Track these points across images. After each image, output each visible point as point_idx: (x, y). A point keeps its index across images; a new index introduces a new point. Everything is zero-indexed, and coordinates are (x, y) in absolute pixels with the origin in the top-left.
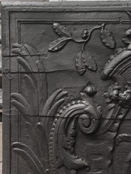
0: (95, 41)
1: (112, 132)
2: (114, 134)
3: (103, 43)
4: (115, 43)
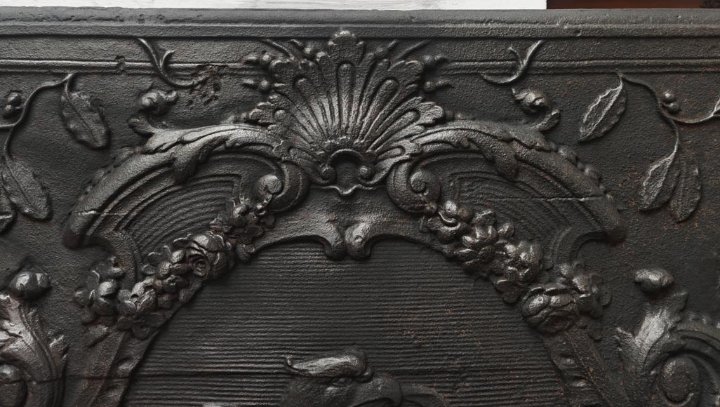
0: (44, 126)
3: (69, 131)
4: (109, 134)
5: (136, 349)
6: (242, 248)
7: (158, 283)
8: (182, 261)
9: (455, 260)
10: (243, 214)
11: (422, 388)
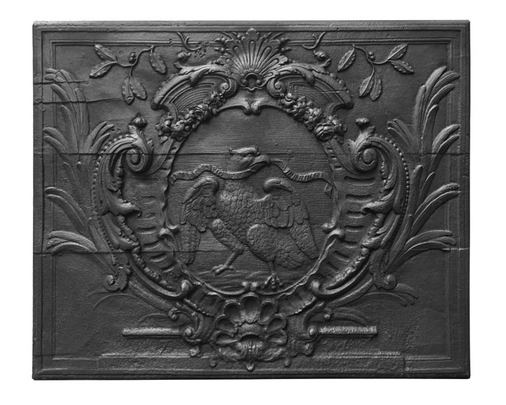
0: (143, 66)
1: (165, 169)
2: (168, 172)
3: (153, 67)
4: (166, 68)
5: (177, 145)
6: (214, 110)
7: (185, 121)
8: (193, 114)
9: (290, 115)
10: (215, 97)
11: (277, 160)
